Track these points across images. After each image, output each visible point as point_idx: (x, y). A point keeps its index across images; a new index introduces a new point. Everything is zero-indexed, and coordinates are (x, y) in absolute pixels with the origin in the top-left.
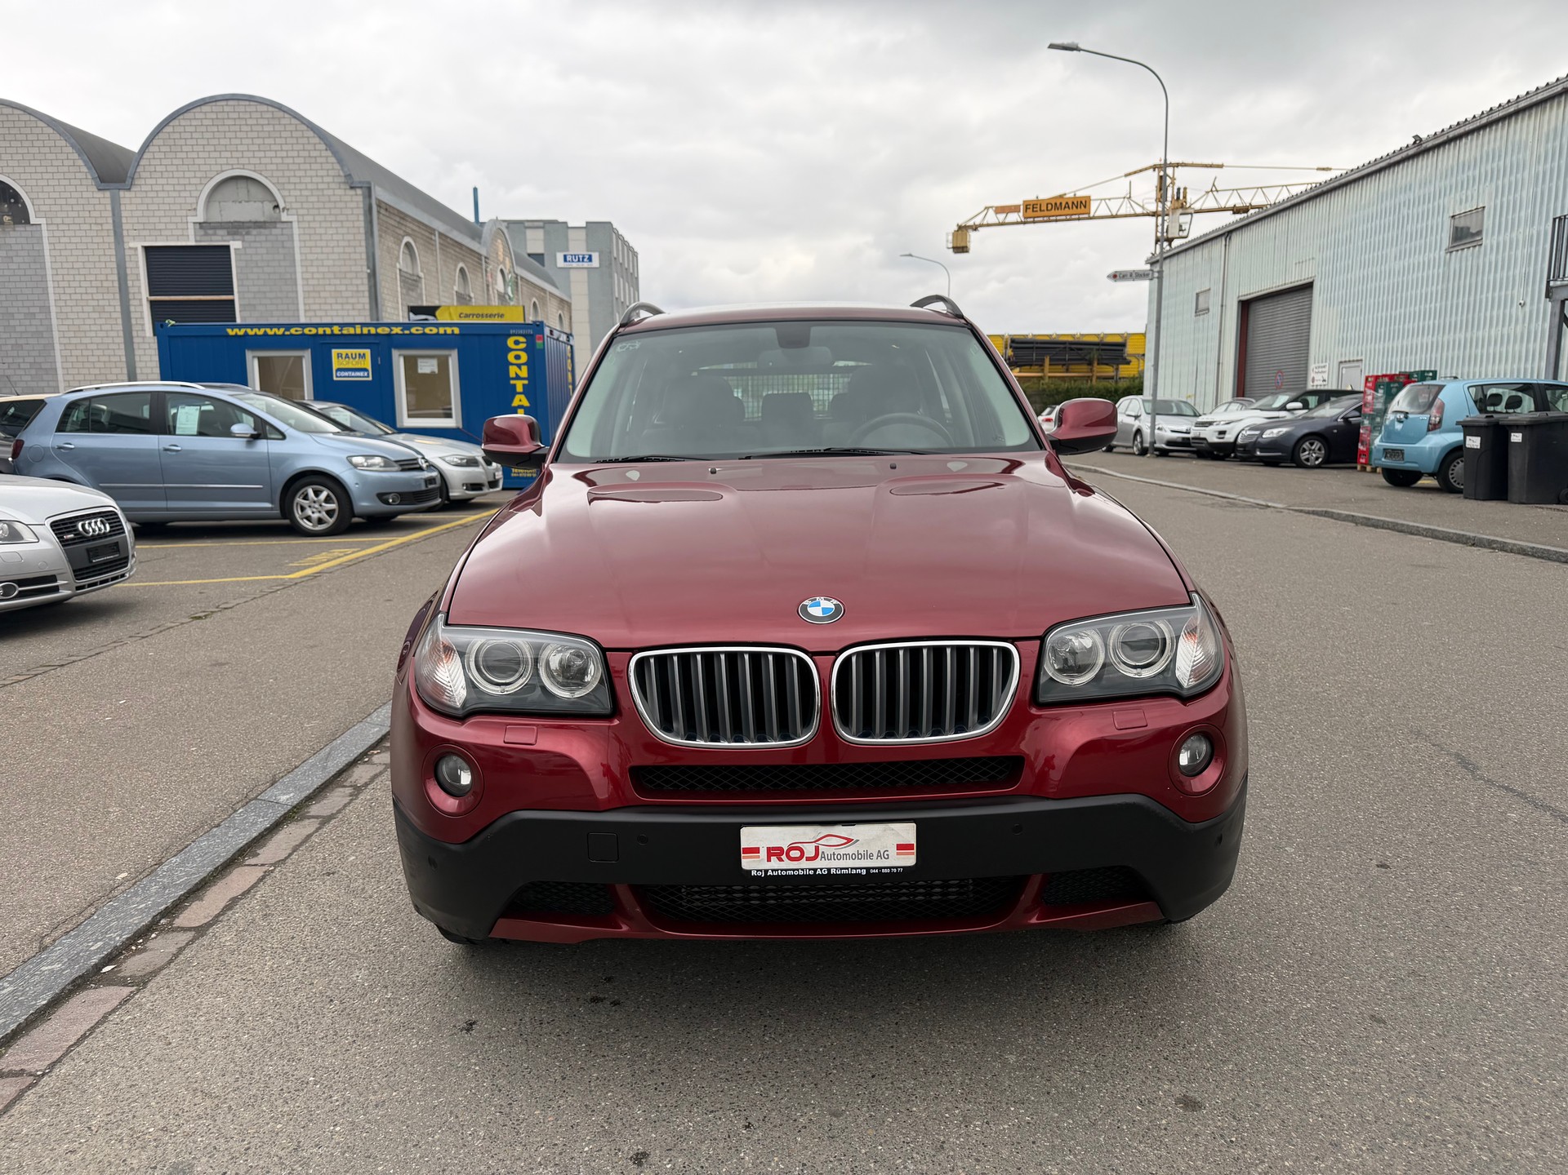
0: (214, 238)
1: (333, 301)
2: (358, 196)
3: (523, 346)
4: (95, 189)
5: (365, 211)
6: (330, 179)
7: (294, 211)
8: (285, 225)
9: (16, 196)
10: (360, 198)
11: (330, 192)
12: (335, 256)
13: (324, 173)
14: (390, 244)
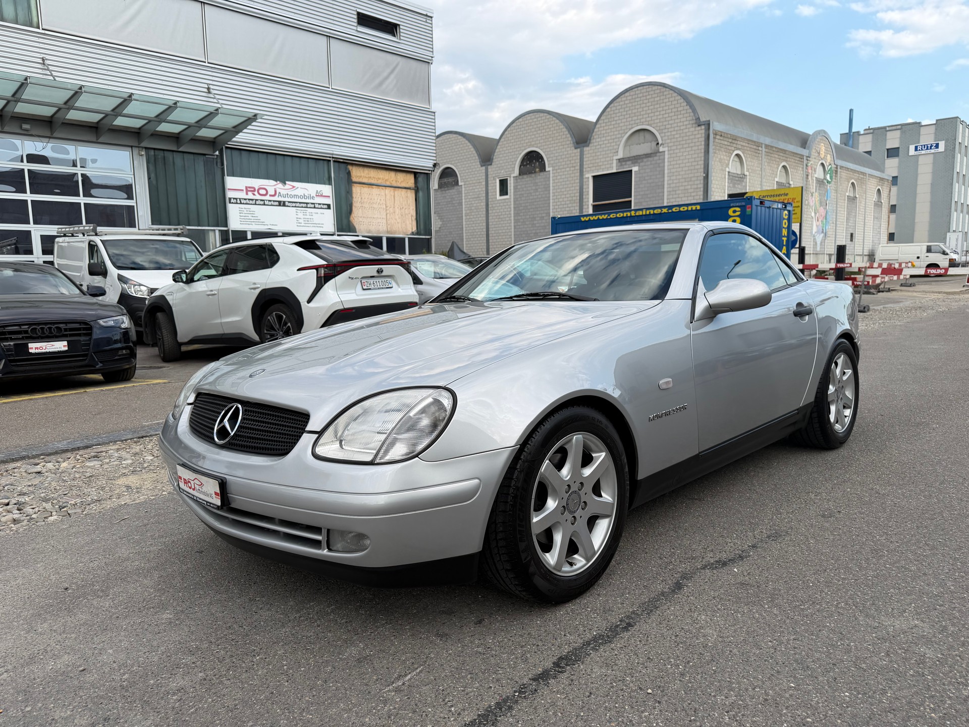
0: (625, 166)
1: (683, 196)
2: (702, 130)
3: (738, 213)
4: (574, 149)
5: (705, 139)
6: (687, 123)
7: (667, 145)
8: (661, 154)
11: (687, 130)
12: (687, 168)
13: (685, 119)
14: (722, 157)
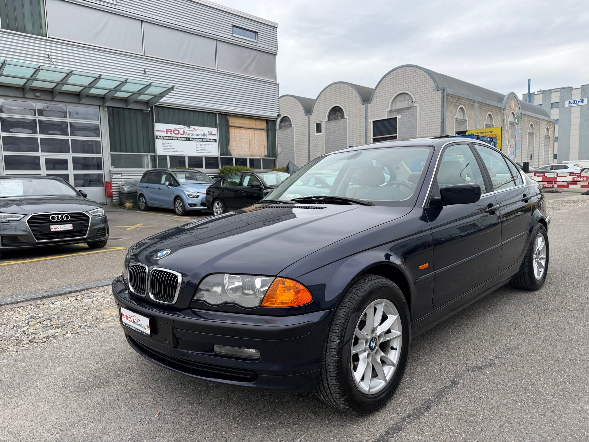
0: (393, 115)
1: (428, 132)
2: (440, 94)
4: (362, 105)
5: (442, 99)
6: (431, 89)
7: (418, 102)
8: (415, 108)
9: (342, 110)
11: (430, 93)
12: (430, 116)
13: (429, 87)
14: (452, 109)
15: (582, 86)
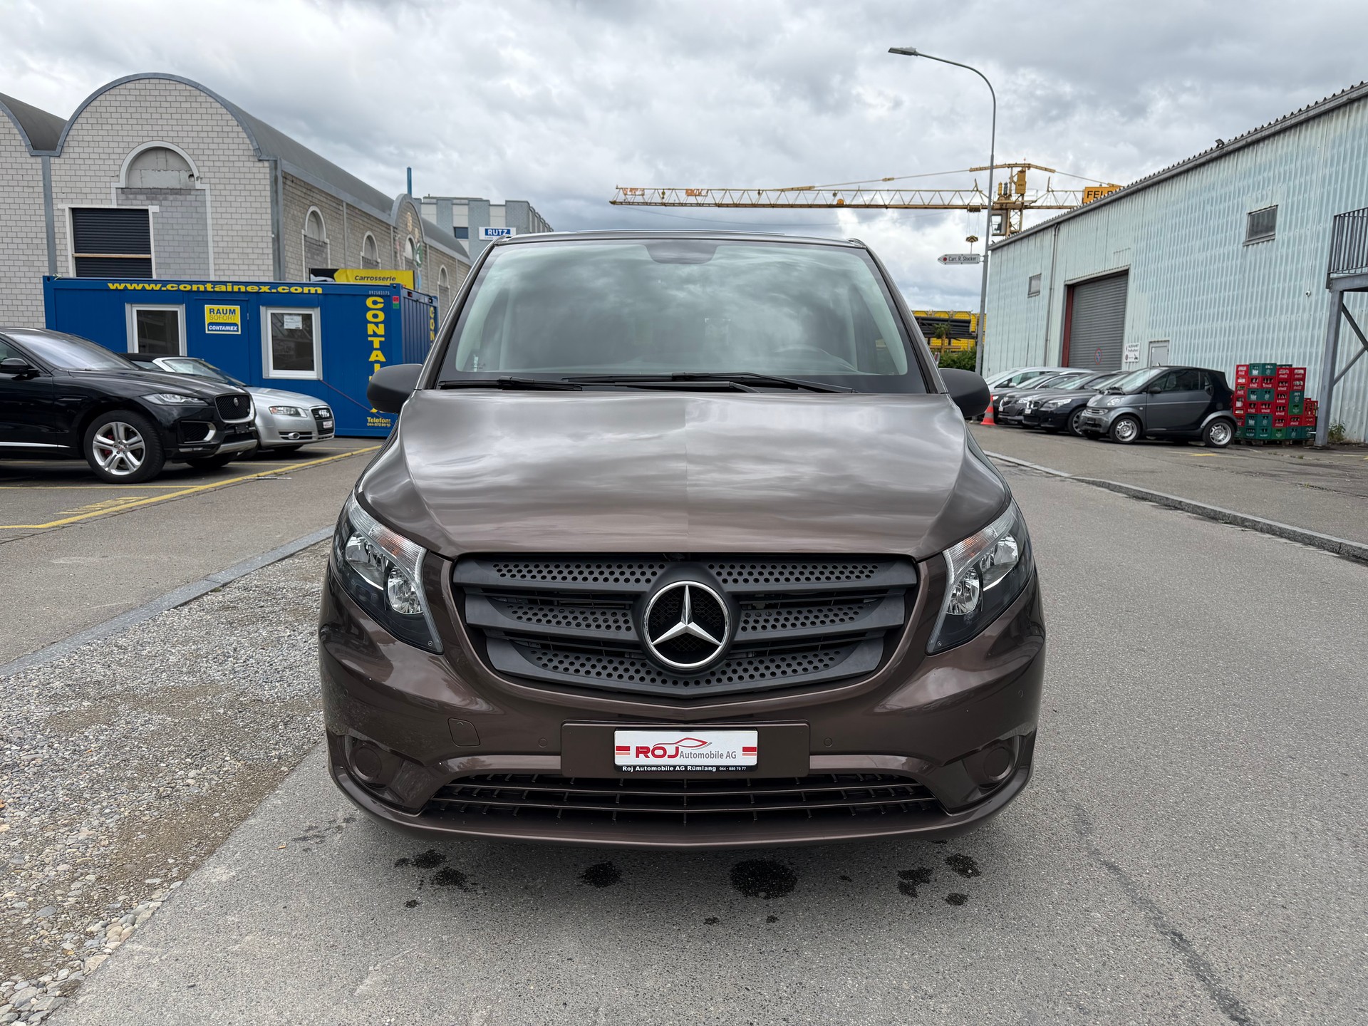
0: (134, 202)
1: (241, 262)
2: (264, 170)
3: (380, 306)
4: (29, 156)
5: (271, 182)
6: (240, 152)
7: (207, 180)
8: (199, 193)
10: (268, 170)
11: (241, 164)
12: (244, 222)
13: (235, 146)
14: (295, 212)
15: (507, 201)
